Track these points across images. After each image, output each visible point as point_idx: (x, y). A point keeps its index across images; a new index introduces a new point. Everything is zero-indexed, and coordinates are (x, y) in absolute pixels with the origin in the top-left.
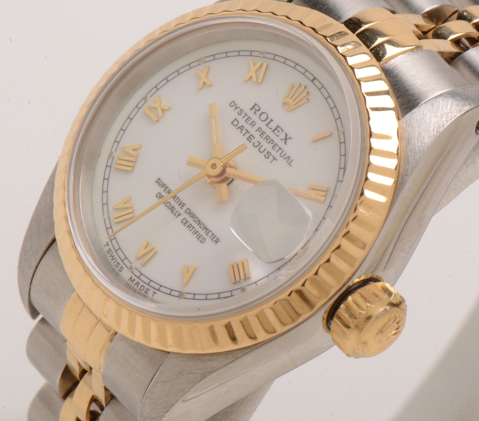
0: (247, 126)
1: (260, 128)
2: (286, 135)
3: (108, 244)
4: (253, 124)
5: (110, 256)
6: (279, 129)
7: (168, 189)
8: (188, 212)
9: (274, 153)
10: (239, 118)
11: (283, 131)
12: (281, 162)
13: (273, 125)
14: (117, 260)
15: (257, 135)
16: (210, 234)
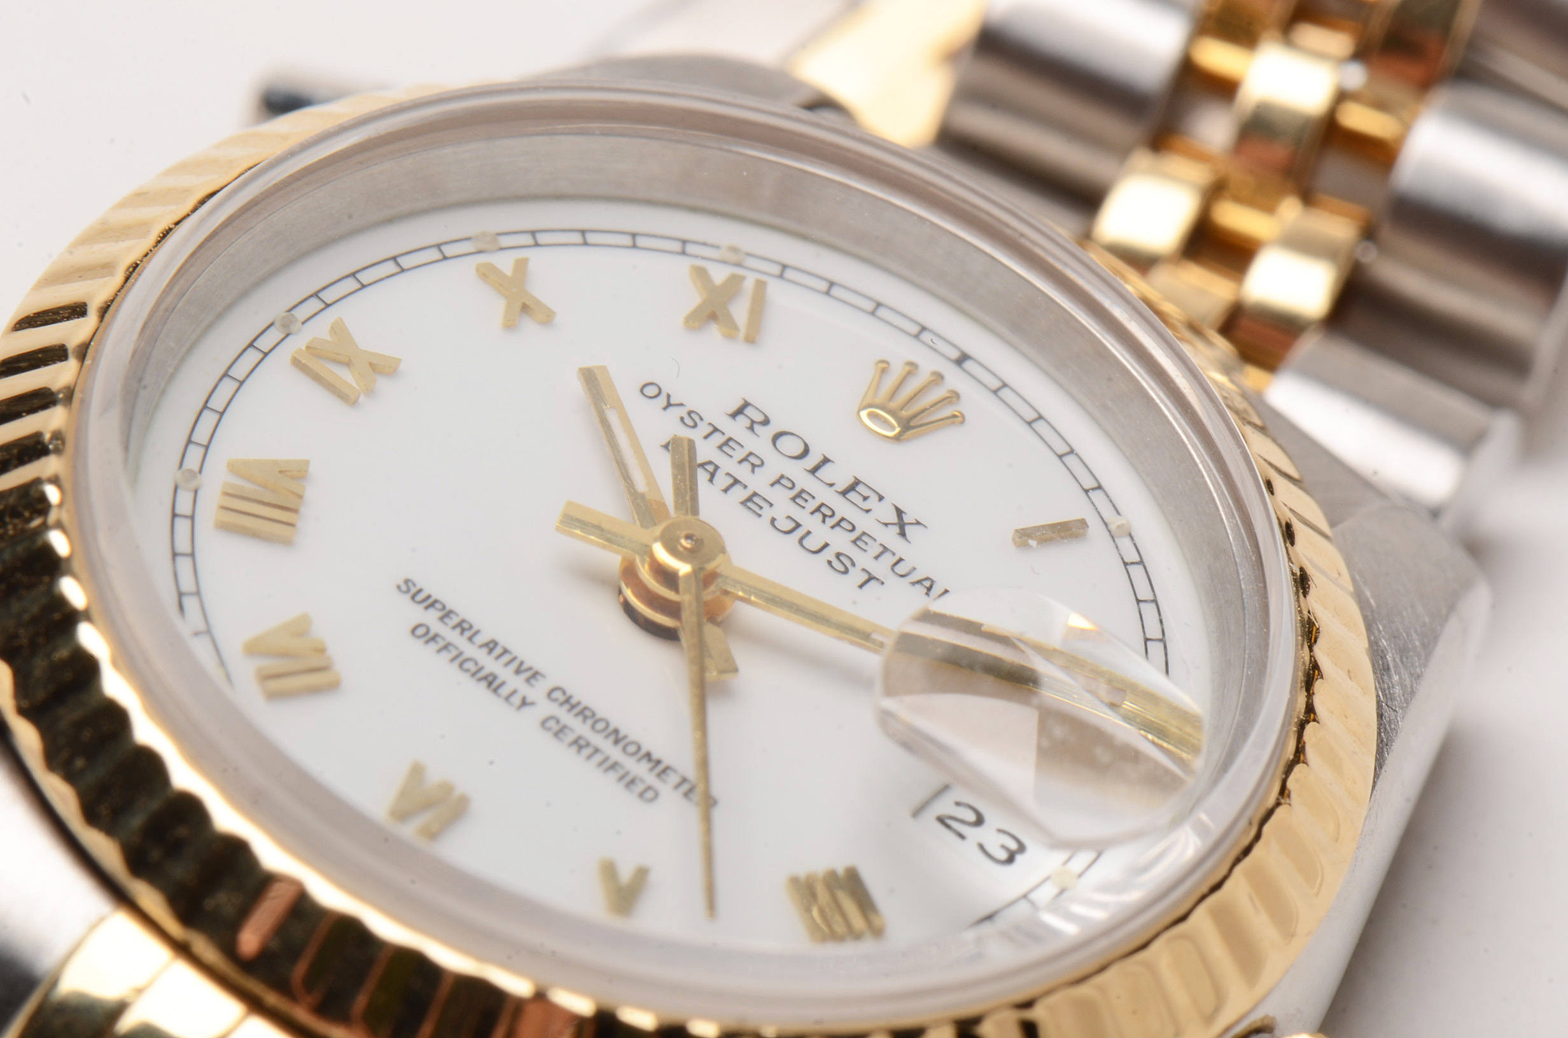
0: (730, 466)
1: (782, 477)
2: (900, 513)
4: (753, 461)
6: (861, 489)
7: (455, 619)
8: (562, 698)
9: (864, 560)
12: (901, 591)
13: (837, 475)
15: (781, 497)
16: (674, 778)
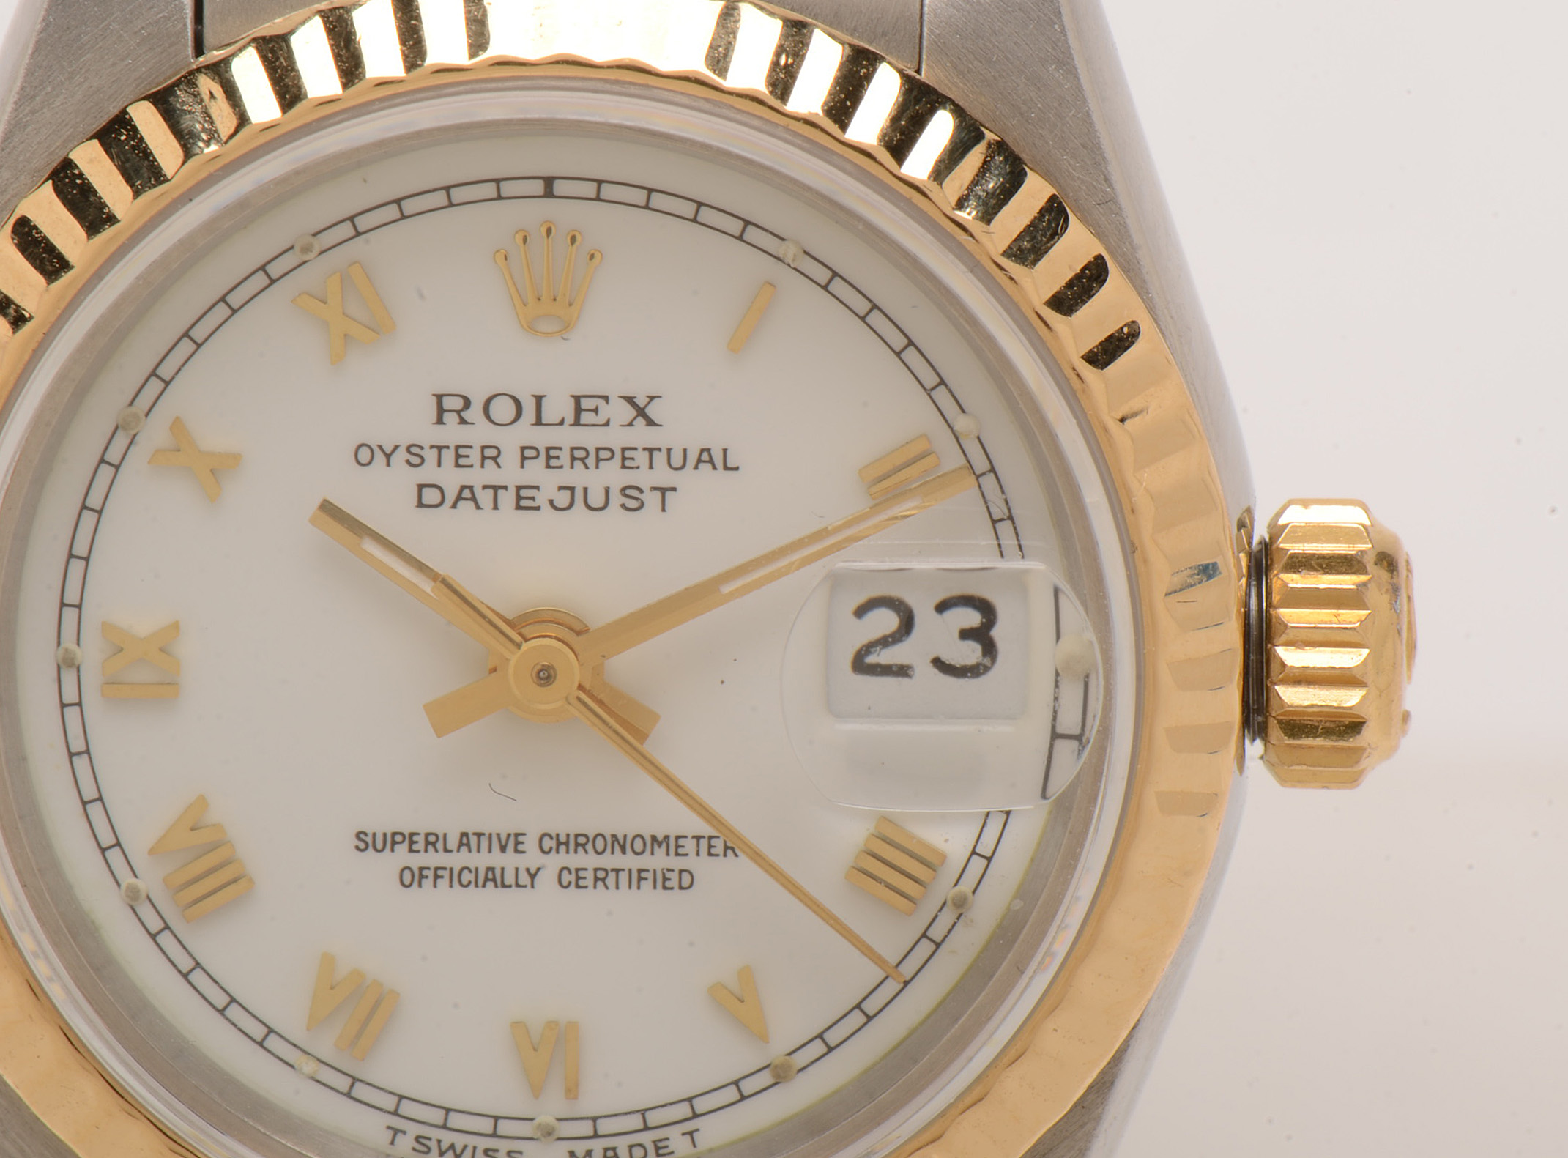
0: (478, 477)
1: (523, 449)
2: (630, 400)
3: (396, 1131)
4: (491, 455)
5: (442, 1154)
6: (585, 403)
7: (421, 839)
8: (553, 843)
9: (643, 478)
10: (428, 473)
11: (606, 398)
12: (694, 484)
13: (559, 407)
14: (475, 1148)
15: (535, 472)
16: (689, 846)
